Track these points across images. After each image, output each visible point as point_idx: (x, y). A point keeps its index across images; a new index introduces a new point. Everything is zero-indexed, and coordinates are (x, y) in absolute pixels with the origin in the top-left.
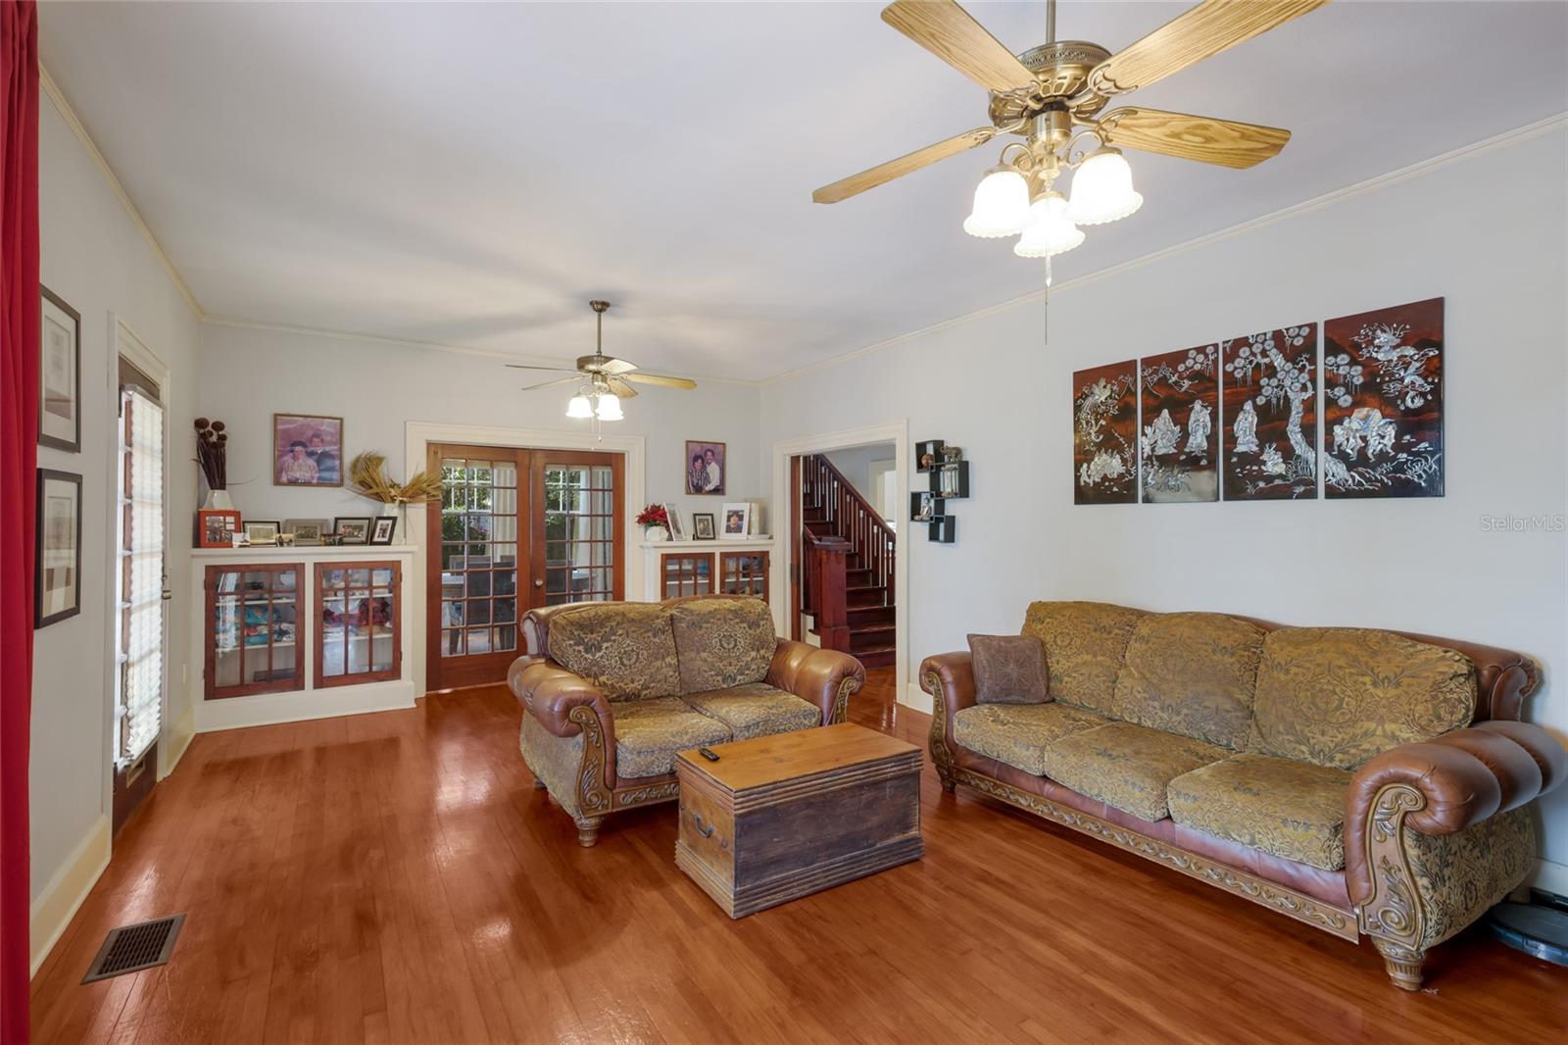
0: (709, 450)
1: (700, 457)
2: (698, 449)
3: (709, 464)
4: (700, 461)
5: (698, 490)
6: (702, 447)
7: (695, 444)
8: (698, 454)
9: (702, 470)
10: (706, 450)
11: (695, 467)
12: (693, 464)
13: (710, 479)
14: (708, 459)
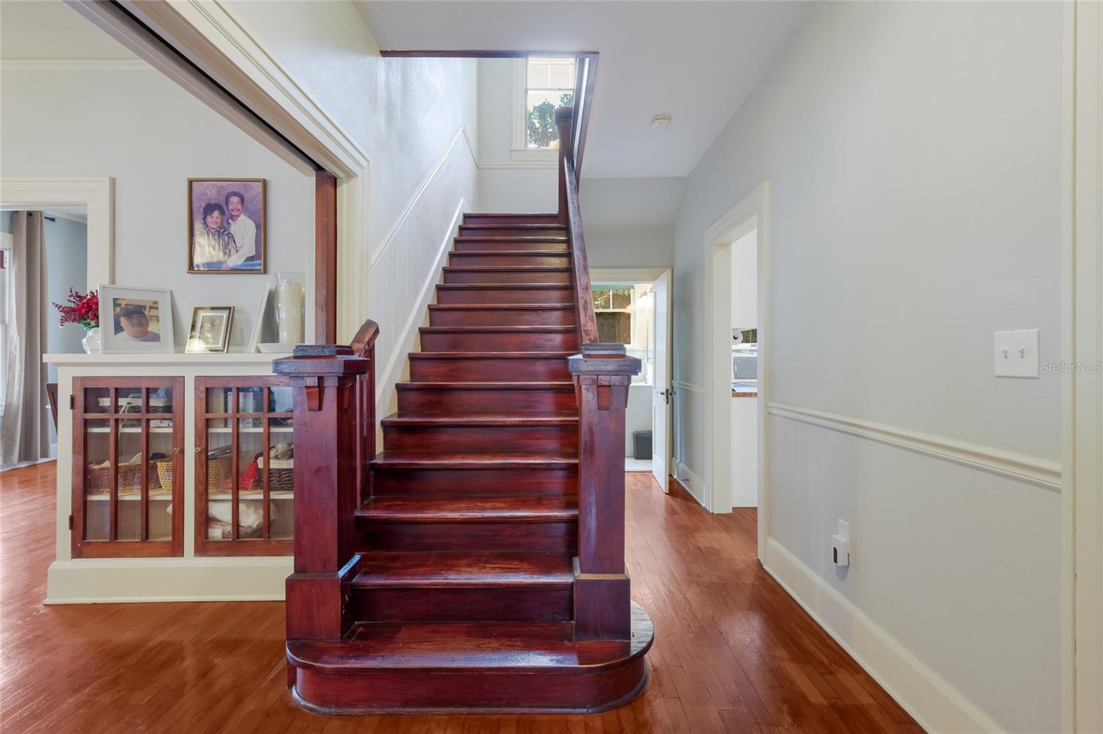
0: (235, 194)
1: (219, 207)
2: (212, 194)
5: (214, 265)
6: (219, 189)
7: (206, 184)
8: (212, 202)
9: (222, 230)
10: (228, 195)
11: (207, 226)
12: (204, 219)
13: (237, 245)
14: (232, 210)
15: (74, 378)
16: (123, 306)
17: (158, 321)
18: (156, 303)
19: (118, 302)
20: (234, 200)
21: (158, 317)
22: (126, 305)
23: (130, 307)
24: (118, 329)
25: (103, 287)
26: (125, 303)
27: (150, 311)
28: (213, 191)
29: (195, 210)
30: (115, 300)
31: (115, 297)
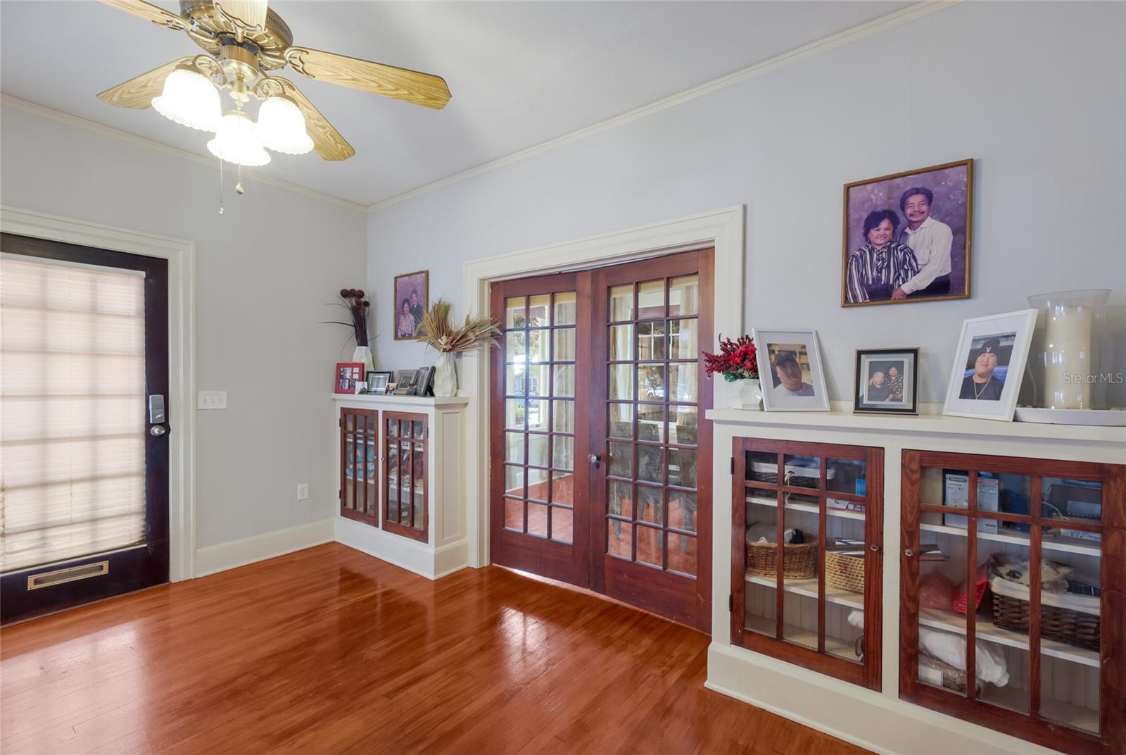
0: (917, 191)
1: (890, 215)
2: (878, 198)
3: (913, 225)
4: (884, 224)
5: (880, 294)
6: (890, 190)
7: (869, 187)
8: (879, 209)
9: (893, 245)
10: (904, 194)
11: (870, 242)
12: (866, 234)
13: (918, 263)
14: (911, 215)
15: (735, 439)
16: (776, 353)
17: (809, 370)
18: (804, 347)
19: (773, 348)
20: (916, 200)
21: (808, 365)
22: (779, 351)
23: (783, 354)
24: (776, 381)
25: (758, 332)
26: (778, 349)
27: (800, 357)
28: (881, 194)
29: (852, 223)
30: (769, 345)
31: (770, 343)
